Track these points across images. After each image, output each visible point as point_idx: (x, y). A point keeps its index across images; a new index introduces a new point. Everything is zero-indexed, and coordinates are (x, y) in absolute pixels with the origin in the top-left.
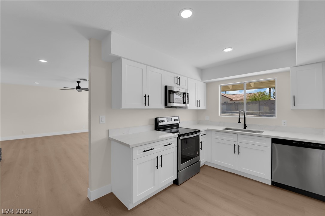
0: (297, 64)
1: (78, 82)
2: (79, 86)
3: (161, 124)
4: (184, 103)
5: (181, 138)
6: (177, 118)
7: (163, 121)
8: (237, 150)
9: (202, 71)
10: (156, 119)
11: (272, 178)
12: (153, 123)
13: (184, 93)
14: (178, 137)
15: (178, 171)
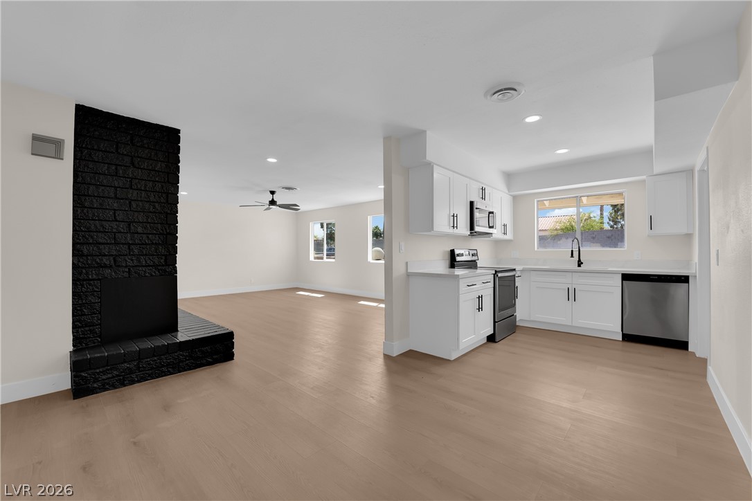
0: (655, 173)
1: (273, 193)
2: (273, 199)
3: (458, 259)
4: (490, 227)
5: (500, 275)
6: (475, 252)
7: (462, 255)
8: (572, 295)
9: (510, 177)
10: (452, 252)
11: (622, 330)
12: (448, 257)
13: (490, 213)
14: (494, 274)
15: (495, 322)
